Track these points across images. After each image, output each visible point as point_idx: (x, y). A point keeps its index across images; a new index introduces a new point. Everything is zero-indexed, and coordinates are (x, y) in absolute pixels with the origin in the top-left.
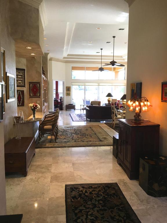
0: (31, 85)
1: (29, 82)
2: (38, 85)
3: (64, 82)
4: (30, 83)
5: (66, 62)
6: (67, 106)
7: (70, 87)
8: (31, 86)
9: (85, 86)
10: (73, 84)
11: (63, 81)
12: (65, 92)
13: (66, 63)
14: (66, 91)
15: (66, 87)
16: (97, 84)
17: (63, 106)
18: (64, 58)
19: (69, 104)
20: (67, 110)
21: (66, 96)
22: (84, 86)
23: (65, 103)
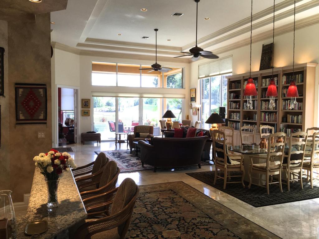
0: (21, 90)
1: (16, 84)
2: (41, 90)
3: (77, 90)
4: (18, 86)
5: (82, 53)
6: (83, 135)
7: (89, 100)
8: (20, 93)
9: (117, 98)
10: (95, 94)
11: (76, 88)
12: (80, 108)
13: (81, 56)
14: (82, 107)
15: (82, 100)
16: (138, 95)
17: (75, 136)
18: (79, 45)
19: (87, 133)
20: (85, 142)
21: (82, 116)
22: (114, 98)
23: (80, 130)
